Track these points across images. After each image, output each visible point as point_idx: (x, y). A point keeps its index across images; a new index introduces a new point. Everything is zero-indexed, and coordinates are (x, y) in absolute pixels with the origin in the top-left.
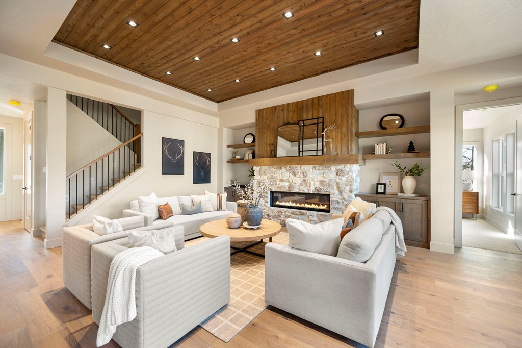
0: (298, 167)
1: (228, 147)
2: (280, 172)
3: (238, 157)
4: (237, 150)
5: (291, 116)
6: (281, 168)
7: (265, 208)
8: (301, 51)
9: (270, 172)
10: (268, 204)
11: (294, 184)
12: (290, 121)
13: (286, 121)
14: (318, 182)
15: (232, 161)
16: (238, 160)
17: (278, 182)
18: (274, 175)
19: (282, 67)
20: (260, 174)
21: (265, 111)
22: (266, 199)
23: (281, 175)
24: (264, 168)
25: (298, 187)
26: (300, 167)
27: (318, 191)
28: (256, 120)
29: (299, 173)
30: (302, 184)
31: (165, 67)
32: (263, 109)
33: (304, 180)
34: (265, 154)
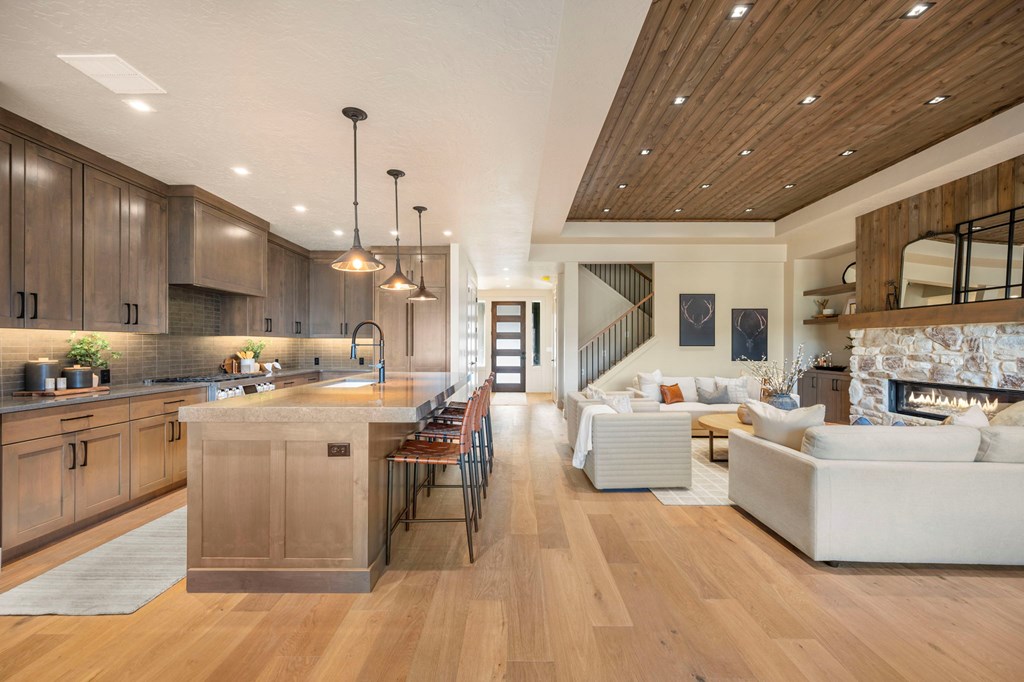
0: (957, 328)
1: (806, 293)
2: (909, 340)
3: (827, 312)
4: (826, 298)
5: (937, 215)
6: (911, 332)
7: (875, 413)
8: (887, 113)
9: (886, 340)
10: (884, 407)
11: (945, 367)
12: (934, 227)
13: (925, 230)
14: (1014, 364)
15: (816, 321)
16: (828, 317)
17: (905, 361)
18: (896, 346)
19: (866, 144)
20: (864, 345)
21: (875, 217)
22: (879, 396)
23: (911, 346)
24: (872, 332)
25: (956, 374)
26: (962, 329)
27: (1013, 384)
28: (859, 237)
29: (959, 342)
30: (966, 367)
31: (670, 206)
32: (872, 213)
33: (973, 359)
34: (876, 304)
